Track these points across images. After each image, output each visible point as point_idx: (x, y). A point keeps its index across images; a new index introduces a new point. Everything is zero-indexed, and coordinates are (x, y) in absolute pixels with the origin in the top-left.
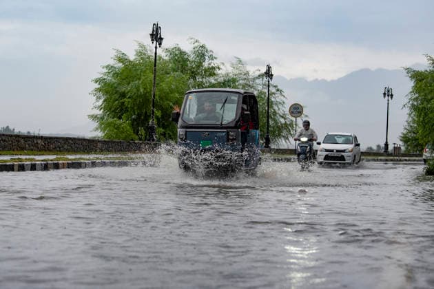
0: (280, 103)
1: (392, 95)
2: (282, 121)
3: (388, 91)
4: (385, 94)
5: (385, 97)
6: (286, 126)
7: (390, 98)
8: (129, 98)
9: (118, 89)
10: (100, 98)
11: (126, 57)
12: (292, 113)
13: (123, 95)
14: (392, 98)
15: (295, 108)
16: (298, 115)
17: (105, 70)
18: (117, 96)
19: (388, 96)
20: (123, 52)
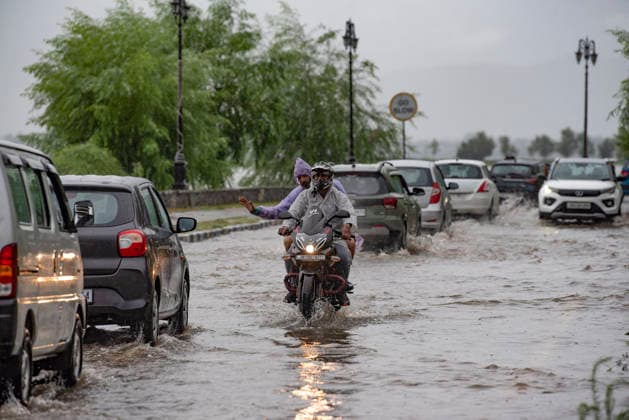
0: (368, 89)
1: (594, 57)
2: (373, 125)
3: (587, 48)
4: (579, 54)
5: (579, 60)
6: (379, 135)
7: (590, 61)
8: (102, 101)
9: (78, 86)
10: (42, 103)
11: (91, 24)
12: (394, 112)
13: (90, 97)
14: (594, 61)
15: (401, 103)
16: (408, 115)
17: (51, 48)
18: (76, 98)
19: (587, 57)
20: (86, 13)
